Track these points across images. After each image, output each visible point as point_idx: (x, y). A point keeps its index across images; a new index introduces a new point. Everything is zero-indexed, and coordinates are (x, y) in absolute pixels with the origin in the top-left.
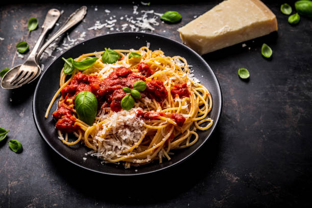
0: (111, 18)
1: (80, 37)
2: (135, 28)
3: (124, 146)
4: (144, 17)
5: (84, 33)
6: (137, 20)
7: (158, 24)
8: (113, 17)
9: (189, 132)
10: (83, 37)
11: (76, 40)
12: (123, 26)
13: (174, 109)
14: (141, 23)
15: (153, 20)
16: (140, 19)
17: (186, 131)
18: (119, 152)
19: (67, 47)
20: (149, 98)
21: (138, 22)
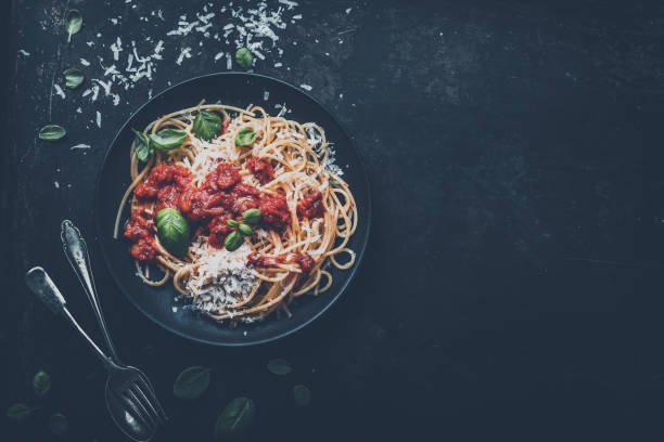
0: (205, 9)
1: (154, 53)
2: (245, 34)
3: (229, 298)
4: (261, 9)
5: (161, 43)
6: (249, 15)
7: (284, 26)
8: (208, 7)
9: (319, 273)
10: (160, 53)
11: (149, 59)
12: (226, 28)
13: (300, 243)
14: (255, 23)
15: (276, 17)
16: (255, 12)
17: (316, 272)
18: (222, 306)
19: (134, 73)
20: (265, 230)
21: (252, 18)
